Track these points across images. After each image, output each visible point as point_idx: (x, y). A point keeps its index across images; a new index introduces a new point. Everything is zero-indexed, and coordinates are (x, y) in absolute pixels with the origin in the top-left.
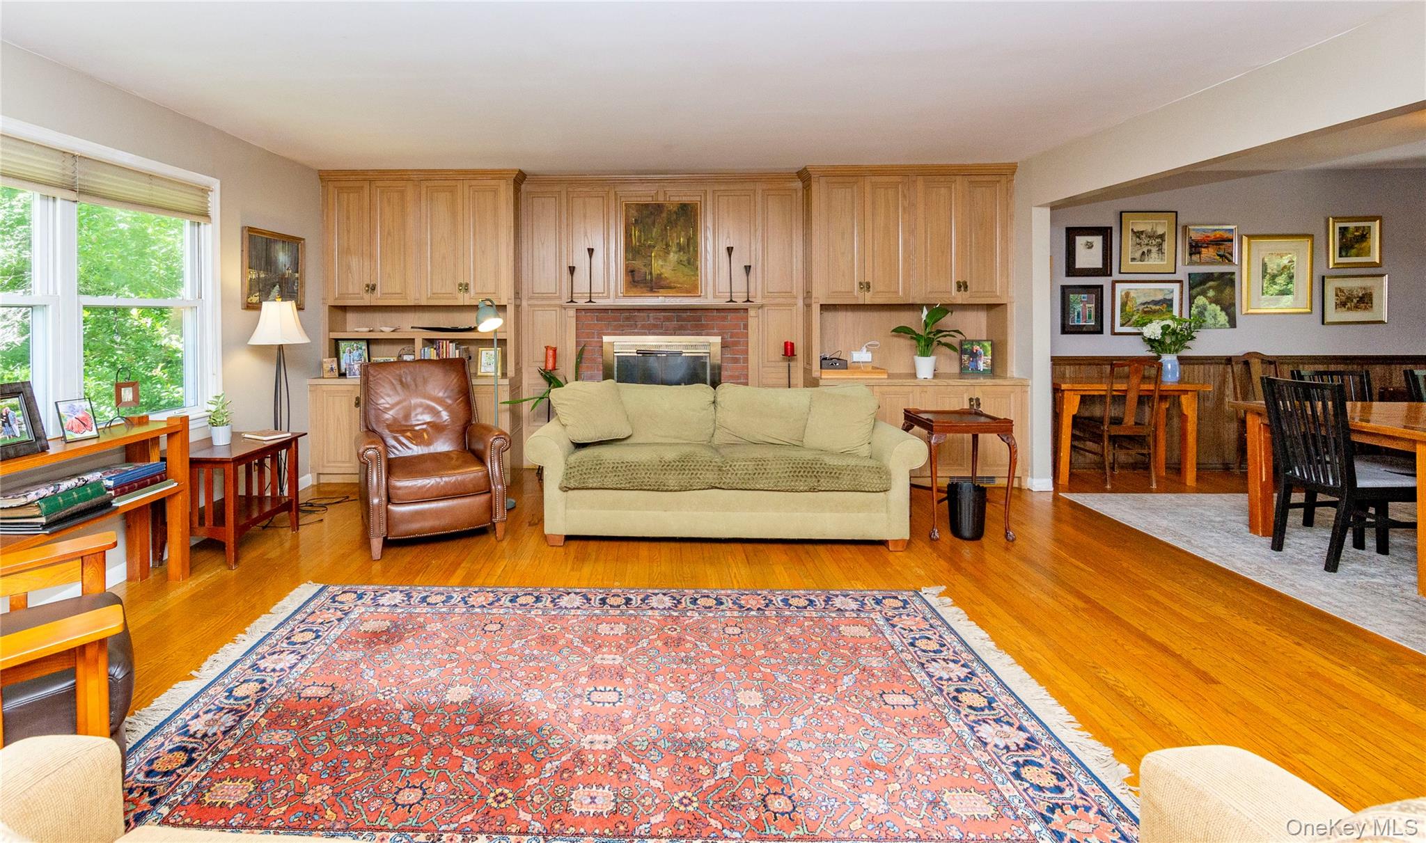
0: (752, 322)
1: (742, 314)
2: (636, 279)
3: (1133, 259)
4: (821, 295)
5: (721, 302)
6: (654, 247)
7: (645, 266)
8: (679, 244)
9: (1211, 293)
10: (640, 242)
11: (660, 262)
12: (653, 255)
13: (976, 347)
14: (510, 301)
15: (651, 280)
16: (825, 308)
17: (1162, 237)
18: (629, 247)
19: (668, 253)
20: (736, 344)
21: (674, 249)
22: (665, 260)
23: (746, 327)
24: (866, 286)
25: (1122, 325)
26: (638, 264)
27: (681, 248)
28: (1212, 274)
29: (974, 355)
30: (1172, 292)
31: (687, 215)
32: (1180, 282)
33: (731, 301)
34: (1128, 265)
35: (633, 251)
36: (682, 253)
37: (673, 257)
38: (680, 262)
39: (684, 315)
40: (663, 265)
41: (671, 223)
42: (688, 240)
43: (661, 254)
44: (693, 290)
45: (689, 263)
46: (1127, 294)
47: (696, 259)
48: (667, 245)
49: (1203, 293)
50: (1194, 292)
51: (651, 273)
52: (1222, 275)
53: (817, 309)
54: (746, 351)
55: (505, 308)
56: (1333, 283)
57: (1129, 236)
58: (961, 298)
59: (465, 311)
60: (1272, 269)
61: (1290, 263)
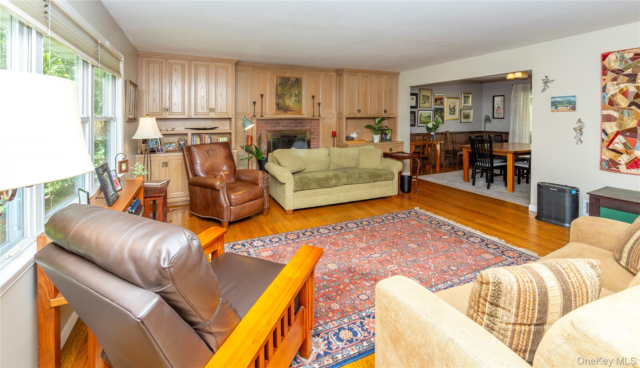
0: (321, 124)
1: (317, 121)
2: (279, 107)
3: (422, 103)
4: (346, 114)
5: (310, 117)
6: (286, 94)
7: (283, 102)
8: (295, 94)
9: (439, 114)
10: (281, 92)
11: (288, 101)
12: (286, 98)
13: (387, 131)
14: (233, 116)
15: (285, 108)
16: (347, 118)
17: (429, 97)
18: (277, 95)
19: (291, 97)
20: (315, 132)
21: (294, 96)
22: (290, 100)
23: (319, 126)
24: (359, 111)
25: (420, 124)
26: (280, 101)
27: (296, 95)
28: (439, 108)
29: (386, 134)
30: (431, 114)
31: (298, 82)
32: (433, 110)
33: (314, 116)
34: (422, 105)
35: (279, 96)
36: (296, 98)
37: (293, 99)
38: (296, 101)
39: (297, 121)
40: (290, 102)
41: (292, 86)
42: (299, 92)
43: (289, 97)
44: (300, 112)
45: (299, 101)
46: (421, 114)
47: (301, 100)
48: (291, 94)
49: (437, 114)
50: (435, 114)
51: (285, 105)
52: (441, 108)
53: (345, 119)
54: (319, 135)
55: (230, 119)
56: (462, 112)
57: (421, 96)
58: (385, 115)
59: (212, 121)
60: (451, 107)
61: (455, 105)
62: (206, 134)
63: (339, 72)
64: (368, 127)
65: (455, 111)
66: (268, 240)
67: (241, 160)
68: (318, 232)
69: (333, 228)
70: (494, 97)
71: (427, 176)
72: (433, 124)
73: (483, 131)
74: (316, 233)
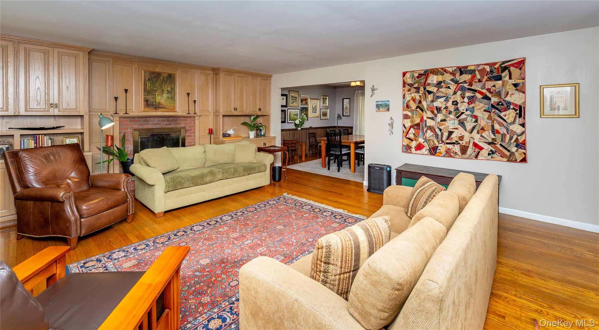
0: (197, 122)
1: (193, 118)
2: (149, 104)
3: (291, 103)
4: (222, 112)
5: (185, 114)
6: (157, 91)
7: (153, 98)
8: (168, 90)
9: (304, 112)
10: (151, 88)
11: (160, 97)
12: (156, 94)
13: (261, 128)
14: (86, 113)
15: (156, 104)
16: (223, 116)
17: (296, 97)
18: (145, 90)
19: (163, 94)
20: (191, 130)
21: (166, 92)
22: (162, 97)
23: (194, 123)
24: (236, 109)
25: (289, 120)
26: (150, 97)
27: (168, 92)
28: (304, 108)
29: (261, 130)
30: (298, 112)
31: (171, 78)
32: (299, 109)
33: (189, 114)
34: (291, 105)
35: (147, 92)
36: (169, 94)
37: (165, 95)
38: (168, 98)
39: (170, 119)
40: (161, 98)
41: (164, 81)
42: (172, 89)
43: (160, 94)
44: (173, 109)
45: (172, 98)
46: (290, 112)
47: (175, 97)
48: (163, 90)
49: (303, 112)
50: (301, 112)
51: (155, 102)
52: (306, 108)
53: (221, 116)
54: (194, 133)
55: (82, 116)
56: (322, 110)
57: (290, 97)
58: (259, 113)
59: (55, 118)
60: (314, 107)
61: (316, 105)
62: (45, 135)
63: (216, 71)
64: (244, 124)
65: (316, 110)
66: (132, 249)
67: (97, 164)
68: (191, 230)
69: (207, 224)
70: (343, 99)
71: (295, 165)
72: (299, 121)
73: (336, 126)
74: (189, 232)
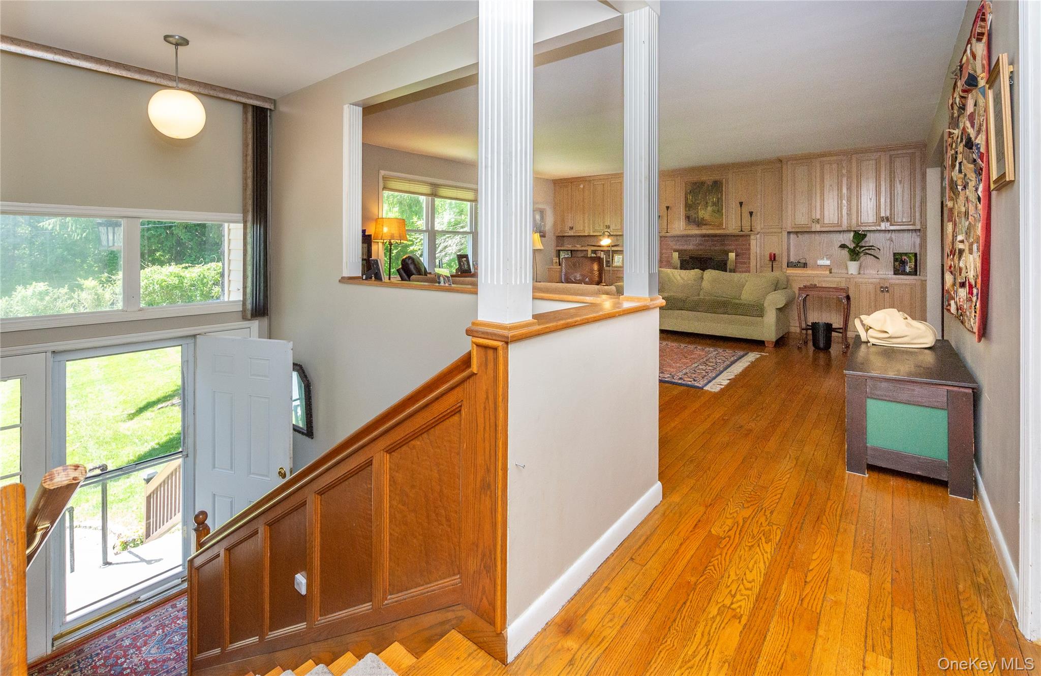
0: (753, 242)
1: (747, 238)
2: (691, 220)
4: (787, 226)
5: (737, 232)
6: (700, 204)
7: (695, 213)
8: (713, 202)
10: (692, 202)
11: (703, 212)
12: (699, 208)
13: (904, 257)
15: (699, 221)
16: (789, 233)
18: (686, 205)
19: (707, 207)
20: (743, 254)
21: (710, 204)
22: (706, 211)
23: (749, 244)
24: (816, 221)
26: (692, 213)
27: (714, 204)
29: (903, 262)
31: (717, 186)
33: (742, 231)
35: (688, 206)
36: (715, 206)
37: (709, 209)
38: (713, 211)
39: (716, 239)
40: (705, 213)
41: (709, 191)
42: (718, 199)
43: (704, 207)
44: (720, 226)
45: (718, 211)
47: (722, 209)
48: (707, 203)
51: (698, 217)
53: (785, 234)
54: (749, 258)
